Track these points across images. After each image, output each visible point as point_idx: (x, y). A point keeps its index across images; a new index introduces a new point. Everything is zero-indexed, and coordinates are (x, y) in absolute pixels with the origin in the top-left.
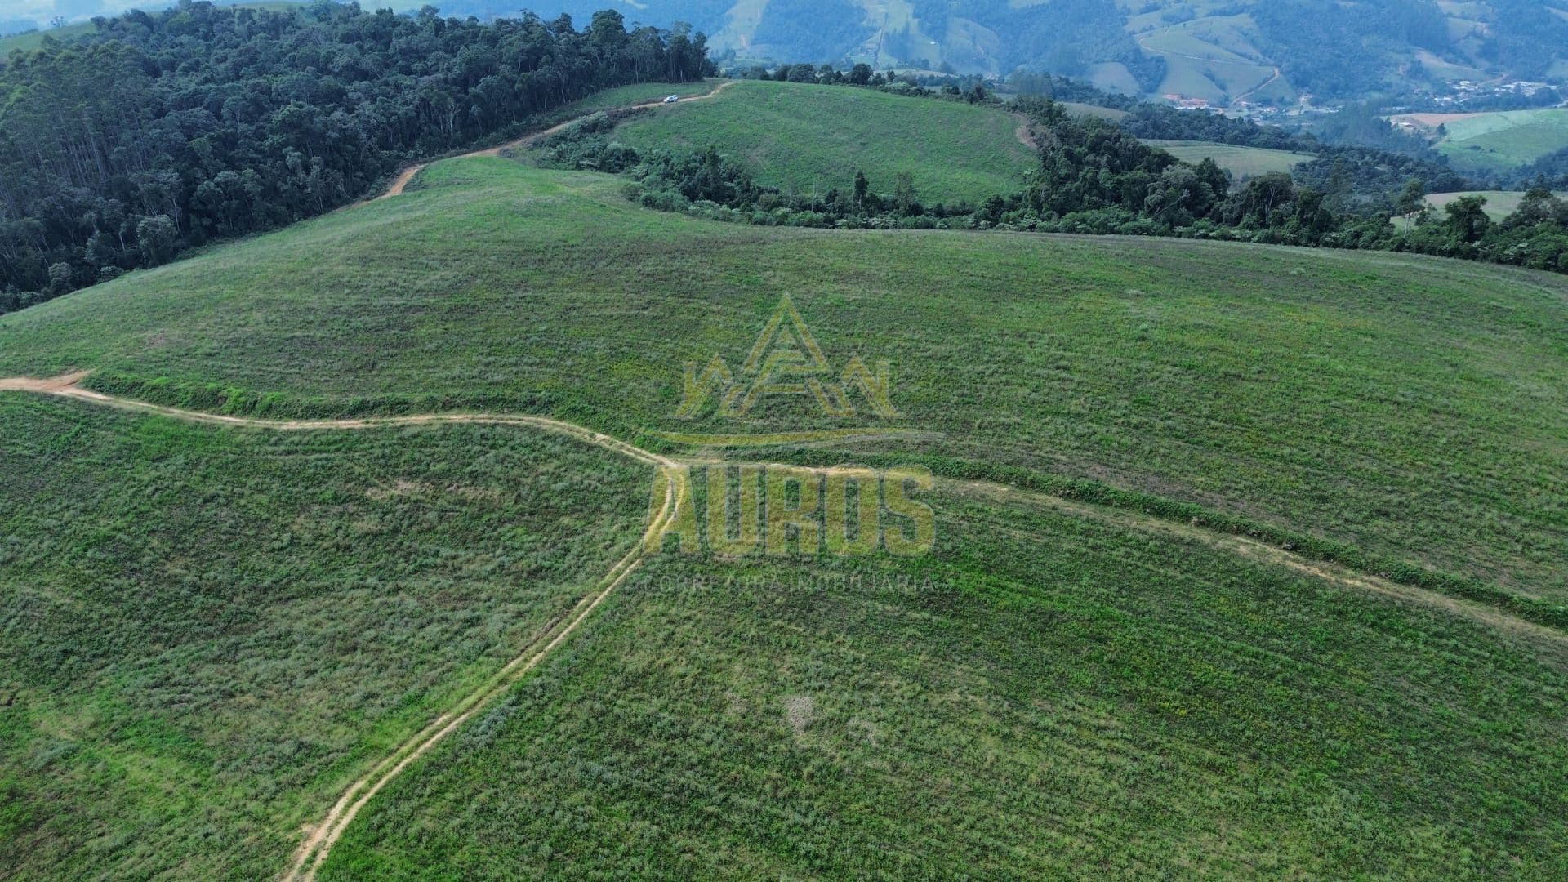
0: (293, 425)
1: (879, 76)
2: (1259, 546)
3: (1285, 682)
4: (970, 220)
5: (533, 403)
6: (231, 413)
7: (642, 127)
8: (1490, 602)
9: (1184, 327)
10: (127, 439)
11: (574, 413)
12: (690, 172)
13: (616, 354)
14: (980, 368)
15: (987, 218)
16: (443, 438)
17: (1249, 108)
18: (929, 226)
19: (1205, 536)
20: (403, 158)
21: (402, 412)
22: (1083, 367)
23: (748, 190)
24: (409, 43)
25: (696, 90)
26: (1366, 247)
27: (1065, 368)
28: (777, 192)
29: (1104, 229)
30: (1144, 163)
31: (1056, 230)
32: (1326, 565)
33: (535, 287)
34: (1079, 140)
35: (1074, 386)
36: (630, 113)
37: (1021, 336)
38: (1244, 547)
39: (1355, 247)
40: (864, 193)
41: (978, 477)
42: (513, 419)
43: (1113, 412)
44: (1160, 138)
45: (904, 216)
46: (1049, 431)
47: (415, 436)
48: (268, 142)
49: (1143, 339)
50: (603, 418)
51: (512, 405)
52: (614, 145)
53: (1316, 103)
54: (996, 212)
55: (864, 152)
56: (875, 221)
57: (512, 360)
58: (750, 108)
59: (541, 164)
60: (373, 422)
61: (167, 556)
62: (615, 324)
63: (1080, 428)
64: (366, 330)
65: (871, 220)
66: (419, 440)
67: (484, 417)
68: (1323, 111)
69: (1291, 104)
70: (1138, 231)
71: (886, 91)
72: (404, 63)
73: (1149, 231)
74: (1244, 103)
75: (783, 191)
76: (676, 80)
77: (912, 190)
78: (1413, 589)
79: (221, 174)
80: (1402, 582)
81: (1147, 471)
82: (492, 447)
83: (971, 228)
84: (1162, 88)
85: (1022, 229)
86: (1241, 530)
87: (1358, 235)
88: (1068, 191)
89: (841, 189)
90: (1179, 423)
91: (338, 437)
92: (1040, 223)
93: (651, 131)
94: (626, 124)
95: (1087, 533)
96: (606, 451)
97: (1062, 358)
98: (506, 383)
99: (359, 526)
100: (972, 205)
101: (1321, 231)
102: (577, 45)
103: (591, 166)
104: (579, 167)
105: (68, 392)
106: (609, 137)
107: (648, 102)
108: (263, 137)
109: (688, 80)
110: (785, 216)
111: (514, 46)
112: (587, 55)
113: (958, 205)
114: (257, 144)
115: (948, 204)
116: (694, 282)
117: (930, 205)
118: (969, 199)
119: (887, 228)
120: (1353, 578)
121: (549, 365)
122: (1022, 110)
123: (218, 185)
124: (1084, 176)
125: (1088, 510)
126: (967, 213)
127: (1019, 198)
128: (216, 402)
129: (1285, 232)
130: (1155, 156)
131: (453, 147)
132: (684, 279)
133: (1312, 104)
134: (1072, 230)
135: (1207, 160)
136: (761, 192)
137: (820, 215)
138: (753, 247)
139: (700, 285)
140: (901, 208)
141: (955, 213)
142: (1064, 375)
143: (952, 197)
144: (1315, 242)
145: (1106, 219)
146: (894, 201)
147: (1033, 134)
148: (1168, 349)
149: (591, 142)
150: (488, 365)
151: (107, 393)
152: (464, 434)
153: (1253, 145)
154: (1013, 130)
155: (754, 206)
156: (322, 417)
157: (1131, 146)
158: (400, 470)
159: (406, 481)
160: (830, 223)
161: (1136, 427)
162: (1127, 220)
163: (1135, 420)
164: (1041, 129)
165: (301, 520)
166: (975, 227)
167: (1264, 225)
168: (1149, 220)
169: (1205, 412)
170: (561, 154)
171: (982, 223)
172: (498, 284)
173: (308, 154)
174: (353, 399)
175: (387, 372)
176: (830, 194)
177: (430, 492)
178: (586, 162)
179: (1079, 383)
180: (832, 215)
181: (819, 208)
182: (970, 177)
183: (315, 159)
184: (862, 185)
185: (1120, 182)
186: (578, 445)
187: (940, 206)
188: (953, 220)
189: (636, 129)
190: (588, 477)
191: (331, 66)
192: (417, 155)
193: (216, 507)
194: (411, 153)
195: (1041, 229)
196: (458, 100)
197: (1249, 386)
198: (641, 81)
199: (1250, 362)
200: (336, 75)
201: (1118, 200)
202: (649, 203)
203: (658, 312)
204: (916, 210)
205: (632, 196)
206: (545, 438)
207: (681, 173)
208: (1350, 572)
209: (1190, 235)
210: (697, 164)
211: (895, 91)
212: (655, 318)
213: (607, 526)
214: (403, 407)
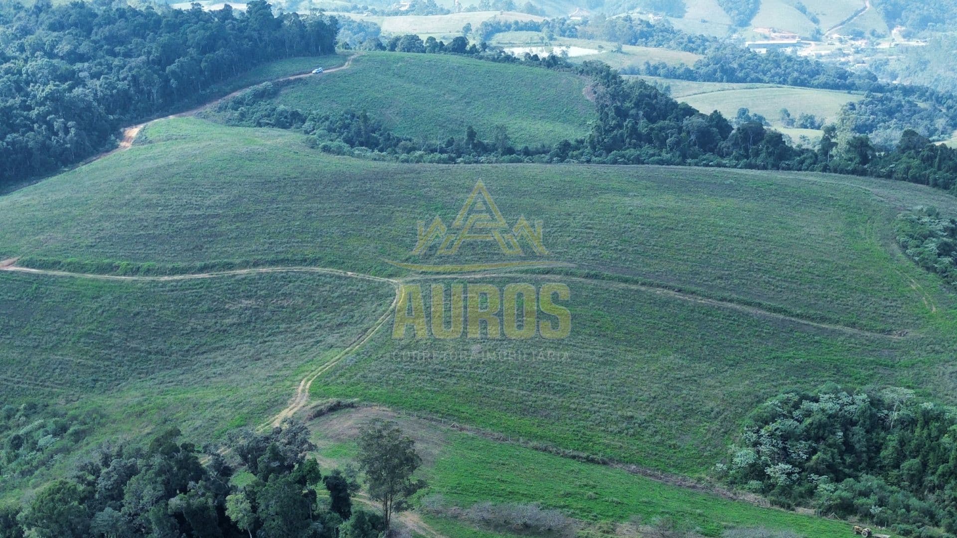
0: (166, 278)
1: (474, 46)
2: (665, 291)
3: (663, 330)
4: (547, 157)
5: (305, 261)
6: (125, 275)
7: (299, 93)
8: (754, 306)
9: (652, 209)
10: (69, 289)
11: (331, 263)
12: (347, 127)
13: (345, 235)
14: (549, 230)
15: (558, 155)
16: (260, 279)
17: (841, 41)
18: (520, 161)
19: (643, 288)
20: (122, 120)
21: (230, 269)
22: (598, 227)
23: (389, 139)
24: (110, 31)
25: (334, 62)
26: (805, 170)
27: (590, 228)
28: (410, 140)
29: (638, 161)
30: (674, 115)
31: (604, 163)
32: (691, 296)
33: (283, 202)
34: (626, 96)
35: (593, 235)
36: (289, 82)
37: (569, 215)
38: (659, 291)
39: (800, 170)
40: (473, 140)
41: (547, 273)
42: (296, 269)
43: (610, 245)
44: (728, 81)
45: (502, 155)
46: (581, 253)
47: (244, 279)
48: (36, 112)
49: (630, 214)
50: (350, 265)
51: (294, 262)
52: (282, 107)
53: (907, 36)
54: (565, 151)
55: (468, 109)
56: (483, 158)
57: (285, 240)
58: (379, 77)
59: (228, 122)
60: (214, 274)
61: (126, 340)
62: (341, 220)
63: (594, 252)
64: (186, 229)
65: (480, 158)
66: (246, 281)
67: (278, 269)
68: (913, 43)
69: (883, 36)
70: (661, 162)
71: (481, 58)
72: (109, 47)
73: (668, 163)
74: (835, 36)
75: (415, 140)
76: (316, 54)
77: (506, 138)
78: (724, 303)
79: (9, 136)
80: (720, 300)
81: (622, 267)
82: (290, 282)
83: (547, 162)
84: (754, 21)
85: (582, 162)
86: (658, 286)
87: (802, 162)
88: (615, 137)
89: (456, 137)
90: (640, 249)
91: (199, 282)
92: (594, 158)
93: (307, 97)
94: (286, 91)
95: (593, 289)
96: (357, 278)
97: (589, 223)
98: (287, 252)
99: (227, 321)
100: (550, 147)
101: (781, 160)
102: (241, 30)
103: (268, 124)
104: (259, 125)
105: (12, 269)
106: (276, 101)
107: (300, 74)
108: (29, 108)
109: (325, 54)
110: (421, 156)
111: (195, 34)
112: (250, 38)
113: (539, 147)
114: (25, 113)
115: (532, 146)
116: (382, 196)
117: (520, 147)
118: (547, 143)
119: (492, 163)
120: (701, 300)
121: (308, 242)
122: (588, 73)
123: (8, 143)
124: (627, 125)
125: (595, 282)
126: (545, 152)
127: (582, 142)
128: (112, 269)
129: (759, 162)
130: (681, 109)
131: (157, 111)
132: (375, 195)
133: (904, 37)
134: (615, 162)
135: (716, 111)
136: (399, 140)
137: (445, 156)
138: (413, 175)
139: (386, 197)
140: (499, 150)
141: (537, 152)
142: (589, 231)
143: (535, 141)
144: (776, 167)
145: (639, 155)
146: (494, 145)
147: (595, 93)
148: (641, 218)
149: (264, 106)
150: (271, 243)
151: (38, 268)
152: (273, 277)
153: (813, 86)
154: (580, 89)
155: (397, 150)
156: (182, 274)
157: (664, 102)
158: (242, 294)
159: (246, 300)
160: (452, 160)
161: (620, 251)
162: (653, 155)
163: (620, 247)
164: (601, 89)
165: (193, 320)
166: (550, 161)
167: (747, 157)
168: (669, 155)
169: (653, 243)
170: (243, 115)
171: (555, 159)
172: (258, 201)
173: (67, 120)
174: (198, 264)
175: (211, 250)
176: (449, 141)
177: (263, 304)
178: (265, 120)
179: (596, 234)
180: (453, 155)
181: (442, 151)
182: (549, 127)
183: (70, 123)
184: (472, 134)
185: (652, 129)
186: (339, 277)
187: (526, 148)
188: (536, 157)
189: (294, 95)
190: (351, 289)
191: (56, 51)
192: (132, 118)
193: (142, 317)
194: (128, 117)
195: (595, 162)
196: (160, 76)
197: (676, 232)
198: (290, 55)
199: (679, 222)
200: (62, 58)
201: (650, 141)
202: (326, 149)
203: (365, 212)
204: (510, 151)
205: (314, 145)
206: (319, 276)
207: (340, 128)
208: (700, 298)
209: (696, 164)
210: (349, 121)
211: (487, 59)
212: (363, 216)
213: (369, 307)
214: (230, 266)
